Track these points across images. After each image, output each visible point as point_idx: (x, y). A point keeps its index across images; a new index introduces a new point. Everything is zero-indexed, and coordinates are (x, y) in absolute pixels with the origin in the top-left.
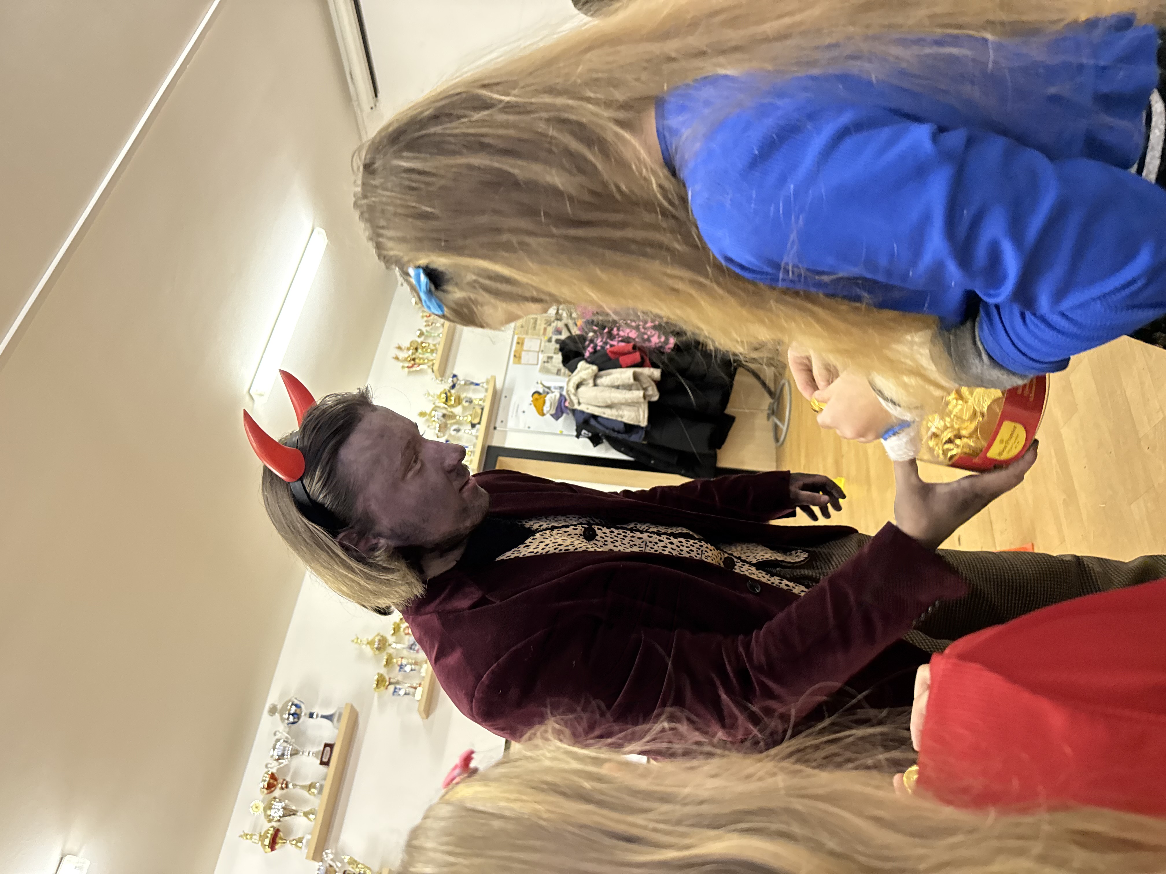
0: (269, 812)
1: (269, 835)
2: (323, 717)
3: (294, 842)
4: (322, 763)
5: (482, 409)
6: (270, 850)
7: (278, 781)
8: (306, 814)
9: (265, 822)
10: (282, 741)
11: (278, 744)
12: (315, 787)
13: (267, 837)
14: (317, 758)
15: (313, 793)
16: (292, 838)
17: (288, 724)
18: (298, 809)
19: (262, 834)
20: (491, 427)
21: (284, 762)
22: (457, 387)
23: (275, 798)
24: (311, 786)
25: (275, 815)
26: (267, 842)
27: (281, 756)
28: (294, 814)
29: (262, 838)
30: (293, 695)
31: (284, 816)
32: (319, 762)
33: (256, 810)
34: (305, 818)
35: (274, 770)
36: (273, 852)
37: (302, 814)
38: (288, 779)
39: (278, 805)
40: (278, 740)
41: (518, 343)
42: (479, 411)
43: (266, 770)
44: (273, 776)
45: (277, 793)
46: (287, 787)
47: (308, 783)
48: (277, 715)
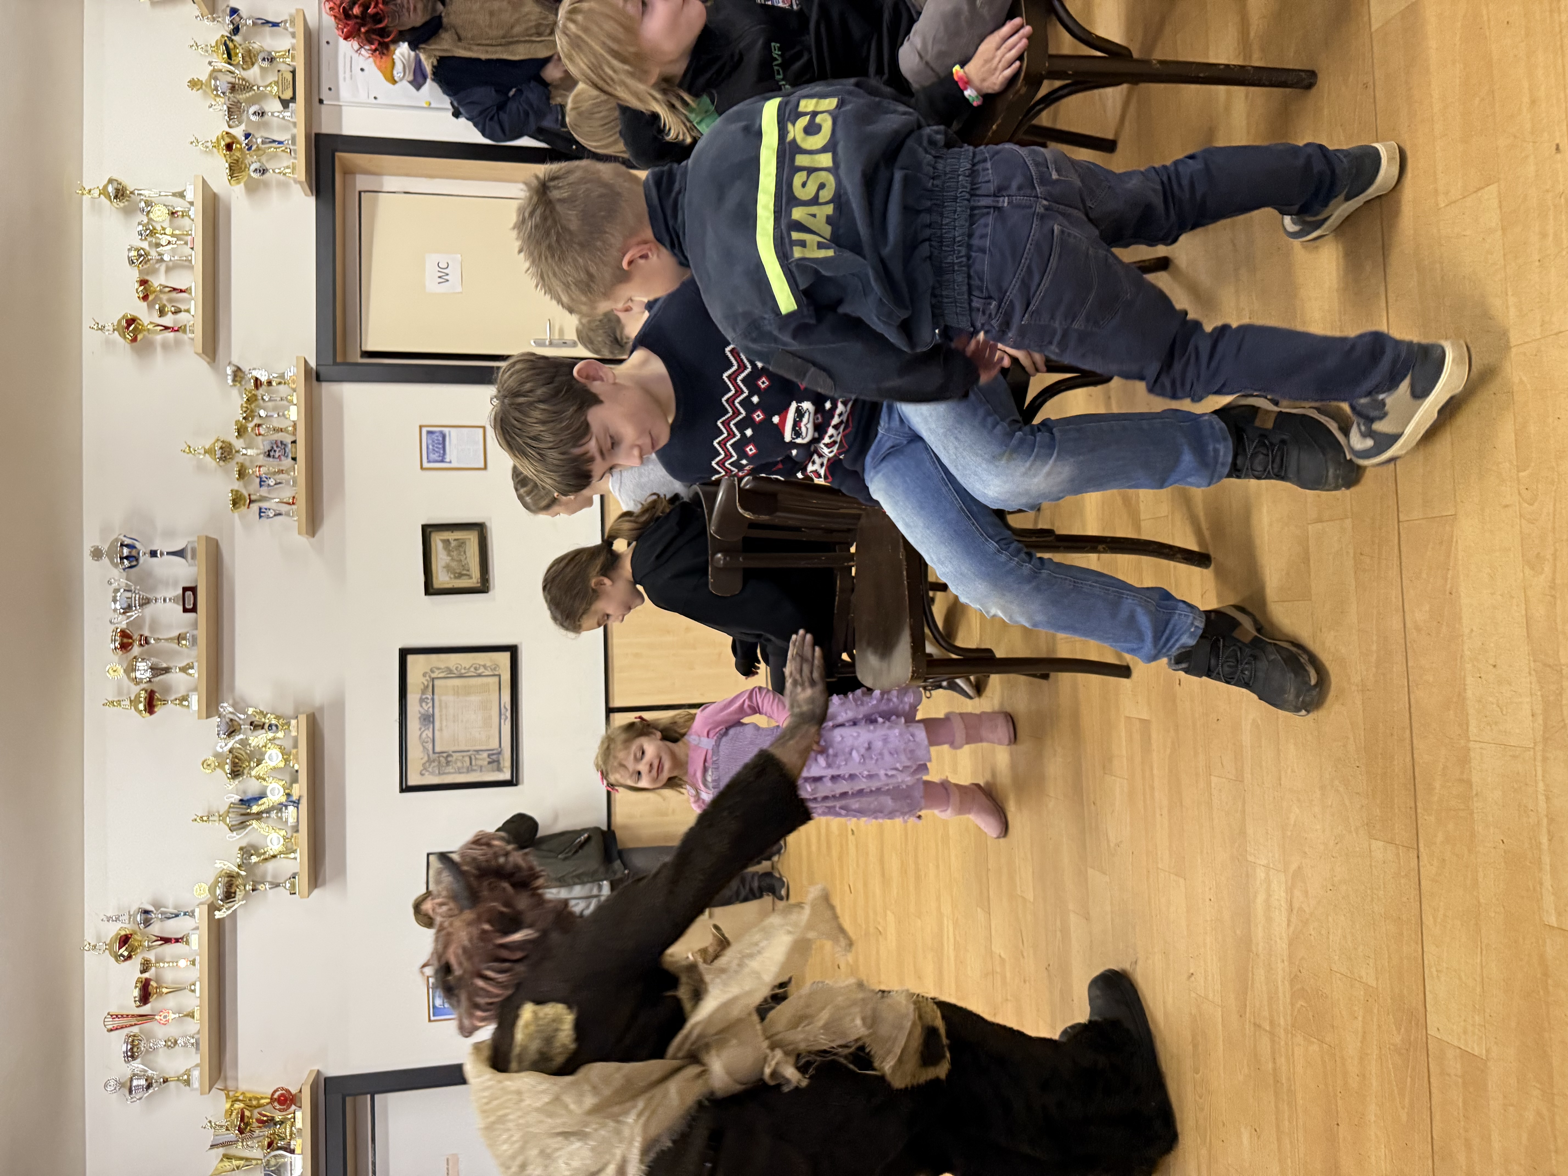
0: (133, 675)
1: (142, 699)
2: (168, 553)
3: (177, 702)
4: (185, 610)
5: (293, 72)
6: (147, 714)
7: (134, 638)
8: (184, 670)
9: (132, 685)
10: (122, 590)
11: (119, 594)
12: (185, 639)
13: (141, 702)
14: (178, 603)
15: (186, 645)
16: (173, 698)
17: (124, 569)
18: (171, 665)
19: (132, 698)
20: (315, 101)
21: (134, 614)
22: (243, 30)
23: (135, 658)
24: (180, 638)
25: (143, 677)
26: (141, 707)
27: (128, 608)
28: (166, 672)
29: (134, 702)
30: (117, 533)
31: (154, 676)
32: (181, 608)
33: (116, 674)
34: (182, 675)
35: (123, 625)
36: (153, 716)
37: (178, 670)
38: (146, 633)
39: (142, 665)
40: (116, 591)
42: (289, 77)
43: (113, 627)
44: (124, 634)
45: (136, 650)
46: (147, 642)
47: (175, 634)
48: (105, 560)
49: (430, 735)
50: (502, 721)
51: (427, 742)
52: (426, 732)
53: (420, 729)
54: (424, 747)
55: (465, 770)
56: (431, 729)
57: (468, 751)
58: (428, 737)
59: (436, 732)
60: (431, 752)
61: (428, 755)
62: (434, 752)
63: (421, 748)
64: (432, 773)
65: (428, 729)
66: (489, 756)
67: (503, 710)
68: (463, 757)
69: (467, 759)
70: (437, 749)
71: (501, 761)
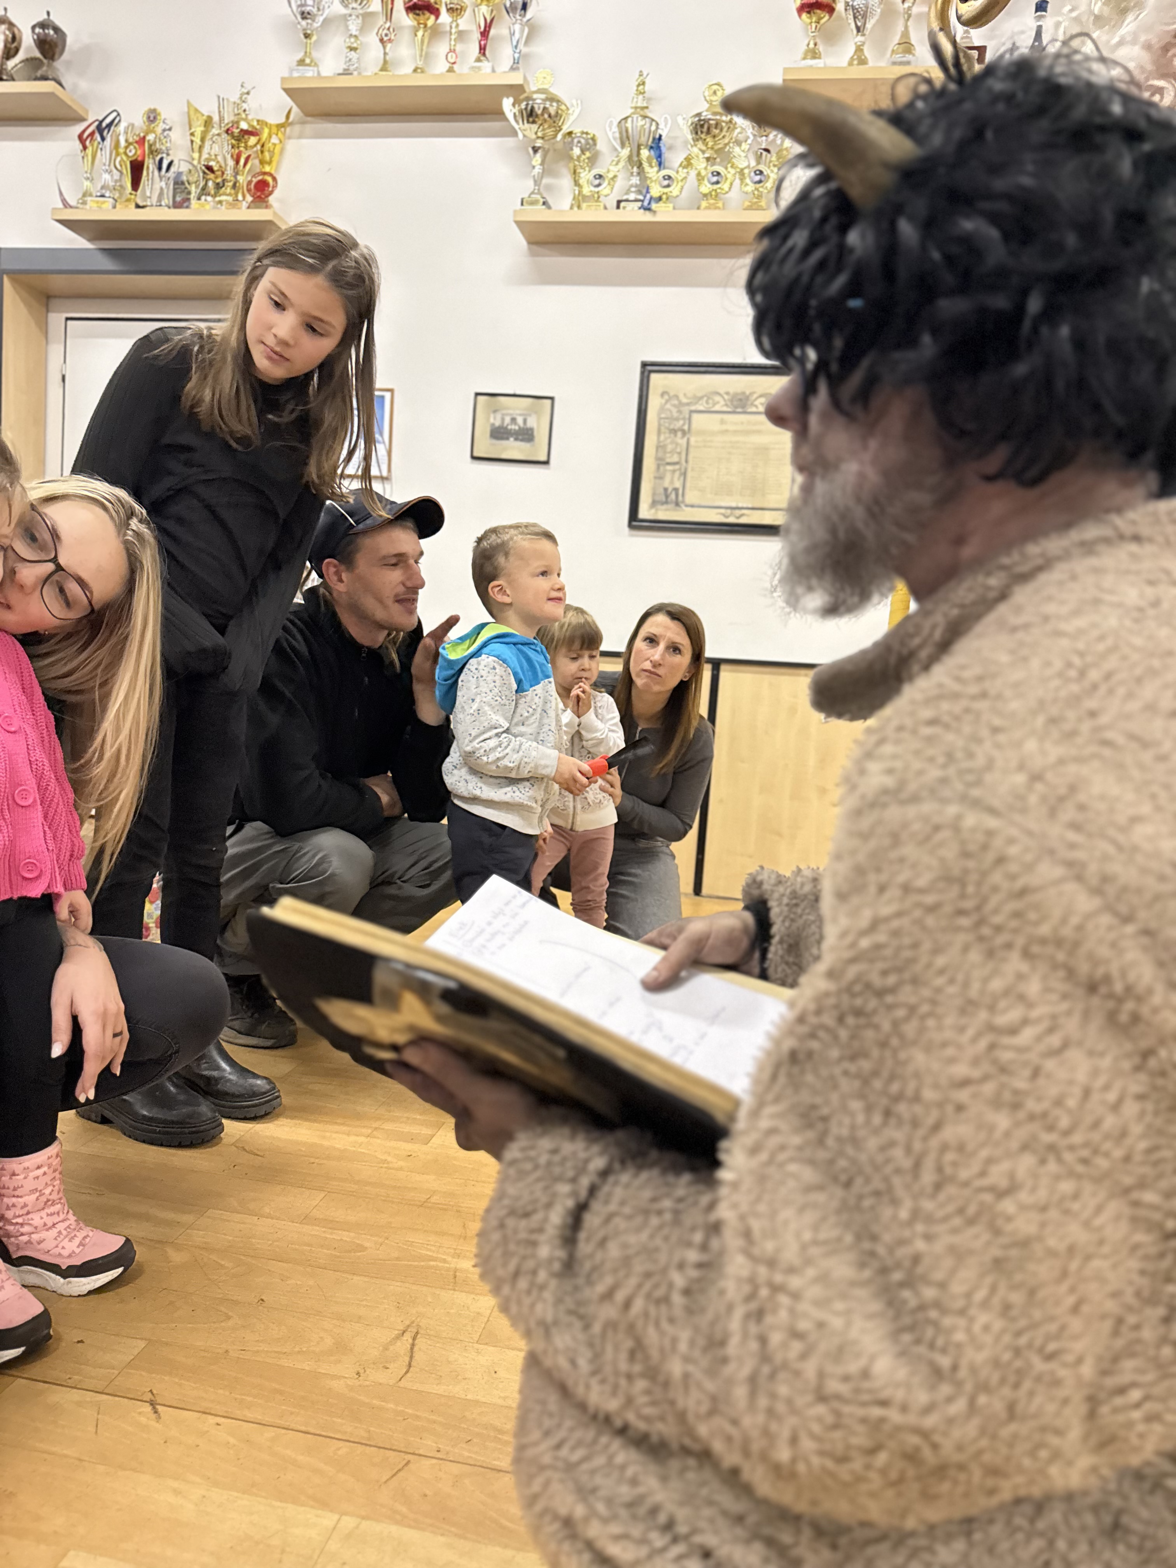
8: (859, 53)
12: (905, 53)
16: (820, 40)
18: (868, 35)
24: (907, 46)
28: (858, 29)
34: (851, 52)
36: (795, 11)
37: (859, 44)
49: (717, 408)
50: (723, 511)
51: (707, 402)
52: (722, 402)
53: (727, 393)
54: (701, 398)
55: (660, 455)
56: (725, 409)
57: (687, 461)
58: (714, 404)
59: (719, 417)
60: (693, 408)
61: (688, 404)
62: (691, 412)
63: (699, 394)
64: (662, 409)
65: (726, 405)
66: (676, 490)
67: (738, 512)
68: (680, 453)
69: (675, 458)
70: (695, 416)
71: (665, 507)
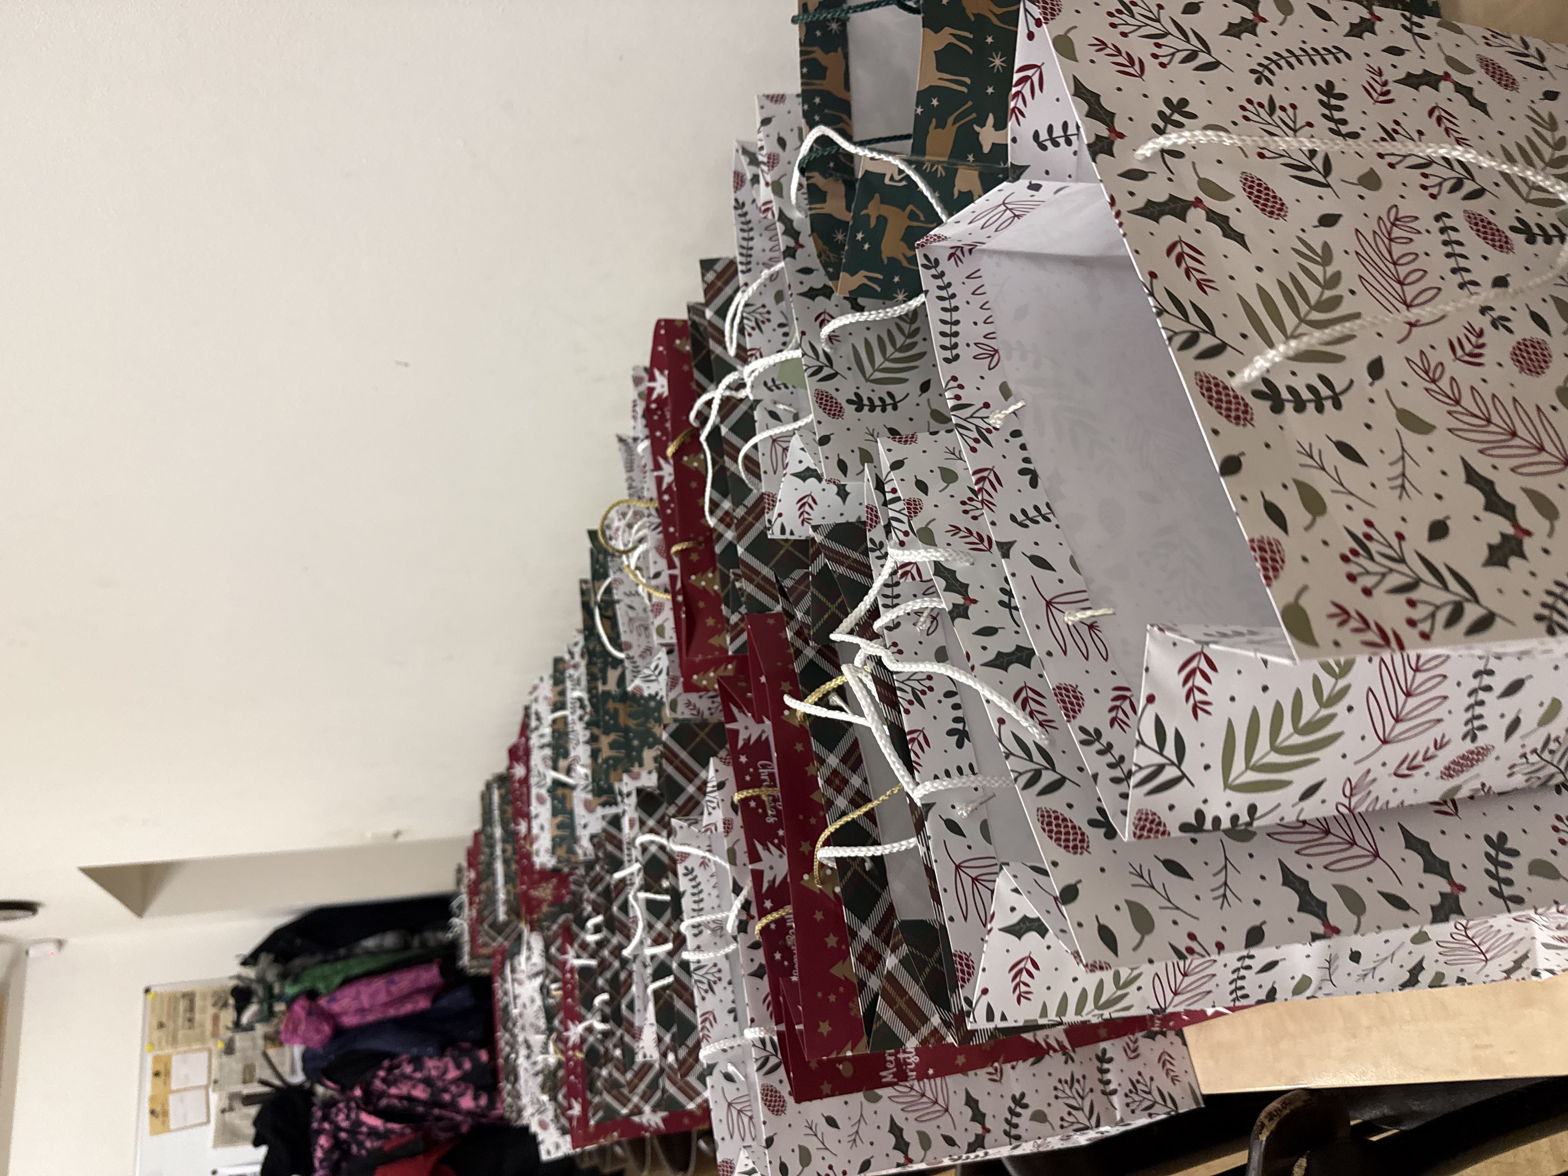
41: (157, 1074)
